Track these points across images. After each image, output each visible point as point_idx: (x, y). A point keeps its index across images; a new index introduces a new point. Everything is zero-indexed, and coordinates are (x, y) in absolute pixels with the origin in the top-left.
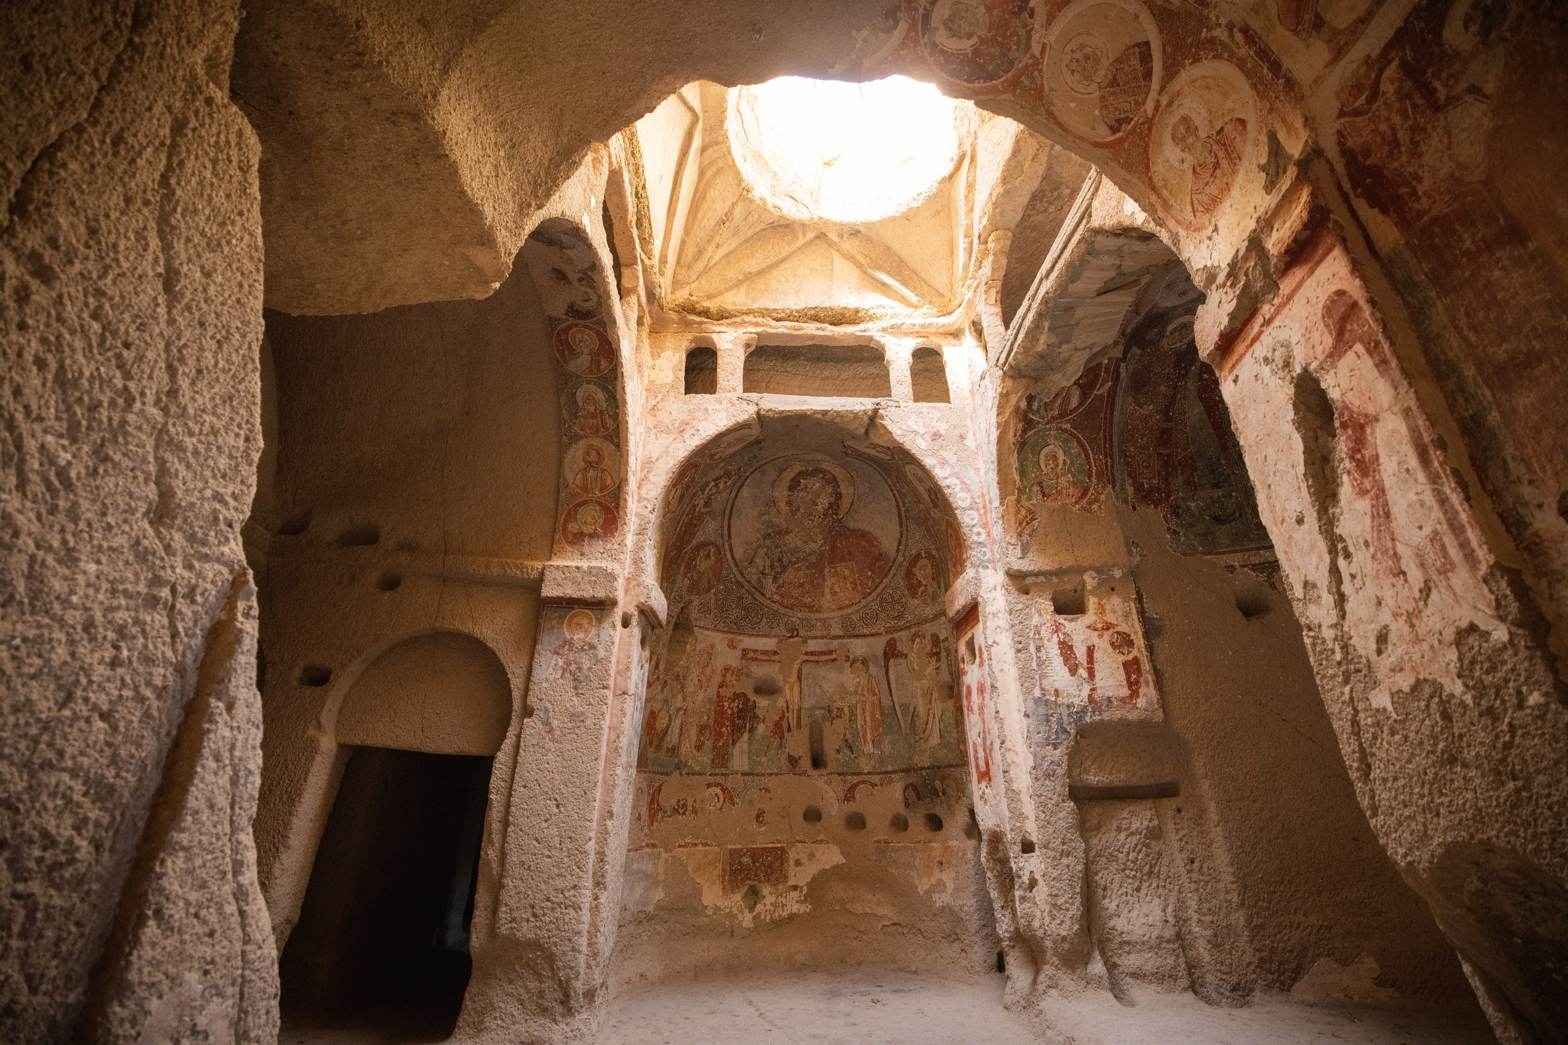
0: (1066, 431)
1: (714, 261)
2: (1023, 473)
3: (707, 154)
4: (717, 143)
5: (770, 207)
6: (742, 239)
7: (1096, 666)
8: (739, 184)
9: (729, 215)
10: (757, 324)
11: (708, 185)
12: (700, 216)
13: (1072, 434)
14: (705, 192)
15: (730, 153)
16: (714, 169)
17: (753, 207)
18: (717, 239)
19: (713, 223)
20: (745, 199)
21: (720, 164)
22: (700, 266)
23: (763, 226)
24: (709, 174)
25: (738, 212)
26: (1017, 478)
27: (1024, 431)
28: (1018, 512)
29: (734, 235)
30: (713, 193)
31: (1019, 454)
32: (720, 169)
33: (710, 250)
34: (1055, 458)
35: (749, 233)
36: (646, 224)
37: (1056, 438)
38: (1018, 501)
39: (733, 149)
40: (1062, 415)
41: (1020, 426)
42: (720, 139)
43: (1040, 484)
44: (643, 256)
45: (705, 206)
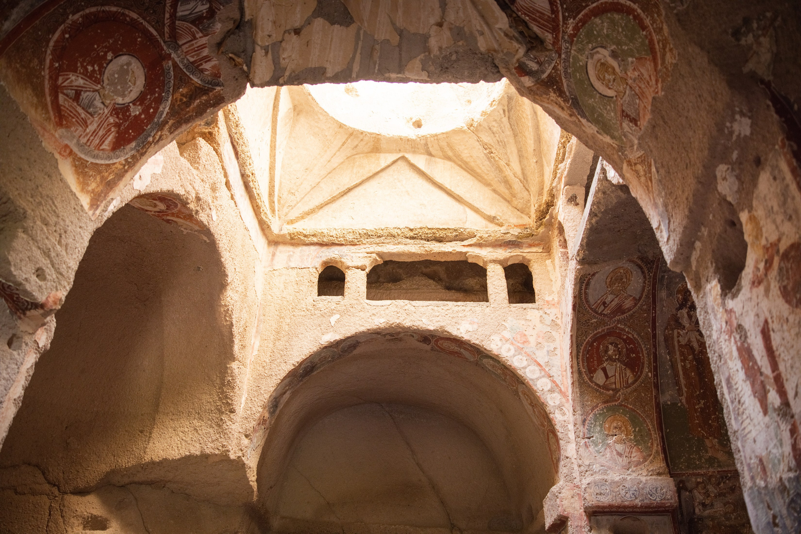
0: (577, 28)
1: (519, 172)
2: (605, 128)
3: (433, 152)
4: (426, 144)
5: (489, 109)
6: (512, 140)
7: (782, 367)
8: (464, 132)
9: (485, 146)
10: (560, 179)
11: (458, 156)
12: (479, 171)
13: (584, 22)
14: (462, 160)
15: (436, 135)
16: (447, 149)
17: (485, 125)
18: (502, 163)
19: (487, 163)
20: (477, 130)
21: (444, 144)
22: (517, 186)
23: (505, 120)
24: (450, 154)
25: (486, 138)
26: (607, 139)
27: (561, 93)
28: (639, 177)
29: (505, 146)
30: (465, 155)
31: (584, 116)
32: (449, 145)
33: (508, 173)
34: (604, 66)
35: (509, 132)
36: (442, 234)
37: (580, 51)
38: (629, 163)
39: (434, 132)
40: (555, 30)
41: (553, 96)
42: (423, 142)
43: (625, 115)
44: (466, 243)
45: (472, 164)
